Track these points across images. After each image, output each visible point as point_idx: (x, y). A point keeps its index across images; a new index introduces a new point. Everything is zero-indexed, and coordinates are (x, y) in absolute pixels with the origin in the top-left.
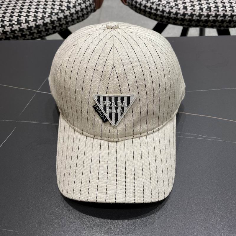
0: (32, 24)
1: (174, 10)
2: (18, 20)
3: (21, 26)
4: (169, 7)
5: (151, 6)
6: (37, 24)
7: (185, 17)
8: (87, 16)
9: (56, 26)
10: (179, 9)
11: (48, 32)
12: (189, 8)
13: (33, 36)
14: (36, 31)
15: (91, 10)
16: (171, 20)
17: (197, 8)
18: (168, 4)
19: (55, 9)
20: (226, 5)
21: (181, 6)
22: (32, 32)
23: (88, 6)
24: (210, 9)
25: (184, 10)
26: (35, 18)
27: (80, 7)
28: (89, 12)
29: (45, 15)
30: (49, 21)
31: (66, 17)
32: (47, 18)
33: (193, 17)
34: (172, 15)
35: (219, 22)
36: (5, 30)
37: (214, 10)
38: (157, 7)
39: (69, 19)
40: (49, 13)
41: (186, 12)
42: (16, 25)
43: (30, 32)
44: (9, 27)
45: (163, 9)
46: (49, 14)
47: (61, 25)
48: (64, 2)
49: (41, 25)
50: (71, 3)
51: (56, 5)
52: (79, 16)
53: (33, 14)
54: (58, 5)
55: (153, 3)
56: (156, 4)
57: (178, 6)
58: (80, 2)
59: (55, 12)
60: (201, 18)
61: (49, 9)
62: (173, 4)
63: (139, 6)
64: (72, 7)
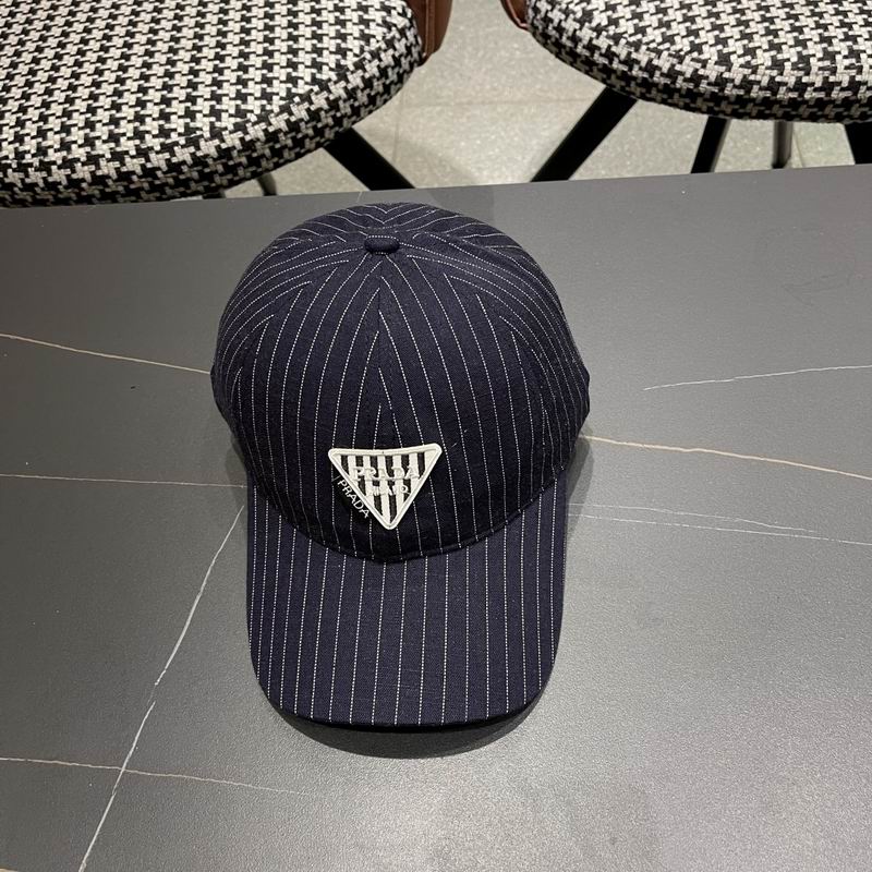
0: (233, 140)
1: (688, 65)
2: (188, 130)
3: (198, 148)
4: (670, 55)
5: (610, 46)
6: (248, 138)
7: (722, 90)
8: (398, 85)
9: (306, 136)
10: (704, 64)
11: (281, 156)
12: (736, 61)
13: (236, 174)
14: (244, 160)
15: (411, 65)
16: (676, 96)
17: (764, 58)
18: (667, 45)
19: (300, 82)
20: (862, 48)
21: (710, 53)
22: (231, 163)
23: (401, 56)
24: (808, 63)
25: (723, 69)
26: (238, 120)
27: (376, 62)
28: (405, 71)
29: (268, 108)
30: (283, 126)
31: (333, 105)
32: (277, 115)
33: (748, 91)
34: (680, 83)
35: (836, 106)
36: (149, 165)
37: (820, 69)
38: (630, 53)
39: (345, 108)
40: (282, 99)
41: (726, 75)
42: (183, 147)
43: (225, 165)
44: (160, 156)
45: (650, 61)
46: (283, 103)
47: (319, 132)
48: (325, 53)
49: (258, 140)
50: (348, 53)
51: (301, 67)
52: (373, 93)
53: (233, 103)
54: (307, 67)
55: (616, 38)
56: (628, 43)
57: (701, 52)
58: (377, 46)
59: (301, 91)
60: (775, 93)
61: (281, 82)
62: (683, 44)
63: (569, 44)
64: (352, 68)
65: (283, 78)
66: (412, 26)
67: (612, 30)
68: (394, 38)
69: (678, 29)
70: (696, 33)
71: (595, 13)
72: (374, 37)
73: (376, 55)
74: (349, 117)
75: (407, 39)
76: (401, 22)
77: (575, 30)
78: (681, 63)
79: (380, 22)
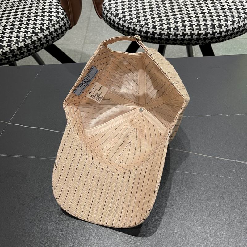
0: (7, 49)
1: (144, 29)
4: (139, 26)
5: (123, 23)
6: (12, 49)
7: (154, 36)
8: (62, 35)
9: (31, 49)
10: (149, 28)
11: (24, 55)
12: (158, 28)
13: (9, 60)
14: (11, 55)
17: (165, 27)
18: (139, 23)
19: (29, 33)
20: (194, 24)
21: (150, 25)
22: (7, 56)
23: (62, 26)
24: (178, 28)
25: (154, 30)
26: (9, 43)
27: (53, 27)
28: (64, 30)
29: (18, 40)
30: (23, 45)
31: (40, 39)
32: (21, 42)
33: (162, 36)
34: (143, 34)
35: (187, 41)
37: (181, 30)
38: (128, 25)
39: (44, 41)
40: (23, 37)
41: (155, 32)
43: (5, 57)
45: (134, 27)
46: (23, 39)
48: (37, 24)
49: (15, 49)
50: (45, 25)
51: (29, 28)
52: (53, 36)
53: (8, 39)
54: (31, 28)
55: (125, 21)
56: (128, 22)
57: (148, 25)
58: (54, 23)
59: (29, 35)
60: (169, 37)
61: (23, 33)
62: (143, 23)
63: (112, 23)
64: (45, 29)
65: (24, 31)
66: (66, 17)
67: (124, 19)
68: (59, 20)
69: (142, 18)
70: (147, 20)
71: (119, 14)
72: (53, 20)
73: (53, 25)
74: (46, 43)
75: (64, 21)
76: (62, 16)
77: (114, 19)
78: (142, 28)
79: (55, 16)
